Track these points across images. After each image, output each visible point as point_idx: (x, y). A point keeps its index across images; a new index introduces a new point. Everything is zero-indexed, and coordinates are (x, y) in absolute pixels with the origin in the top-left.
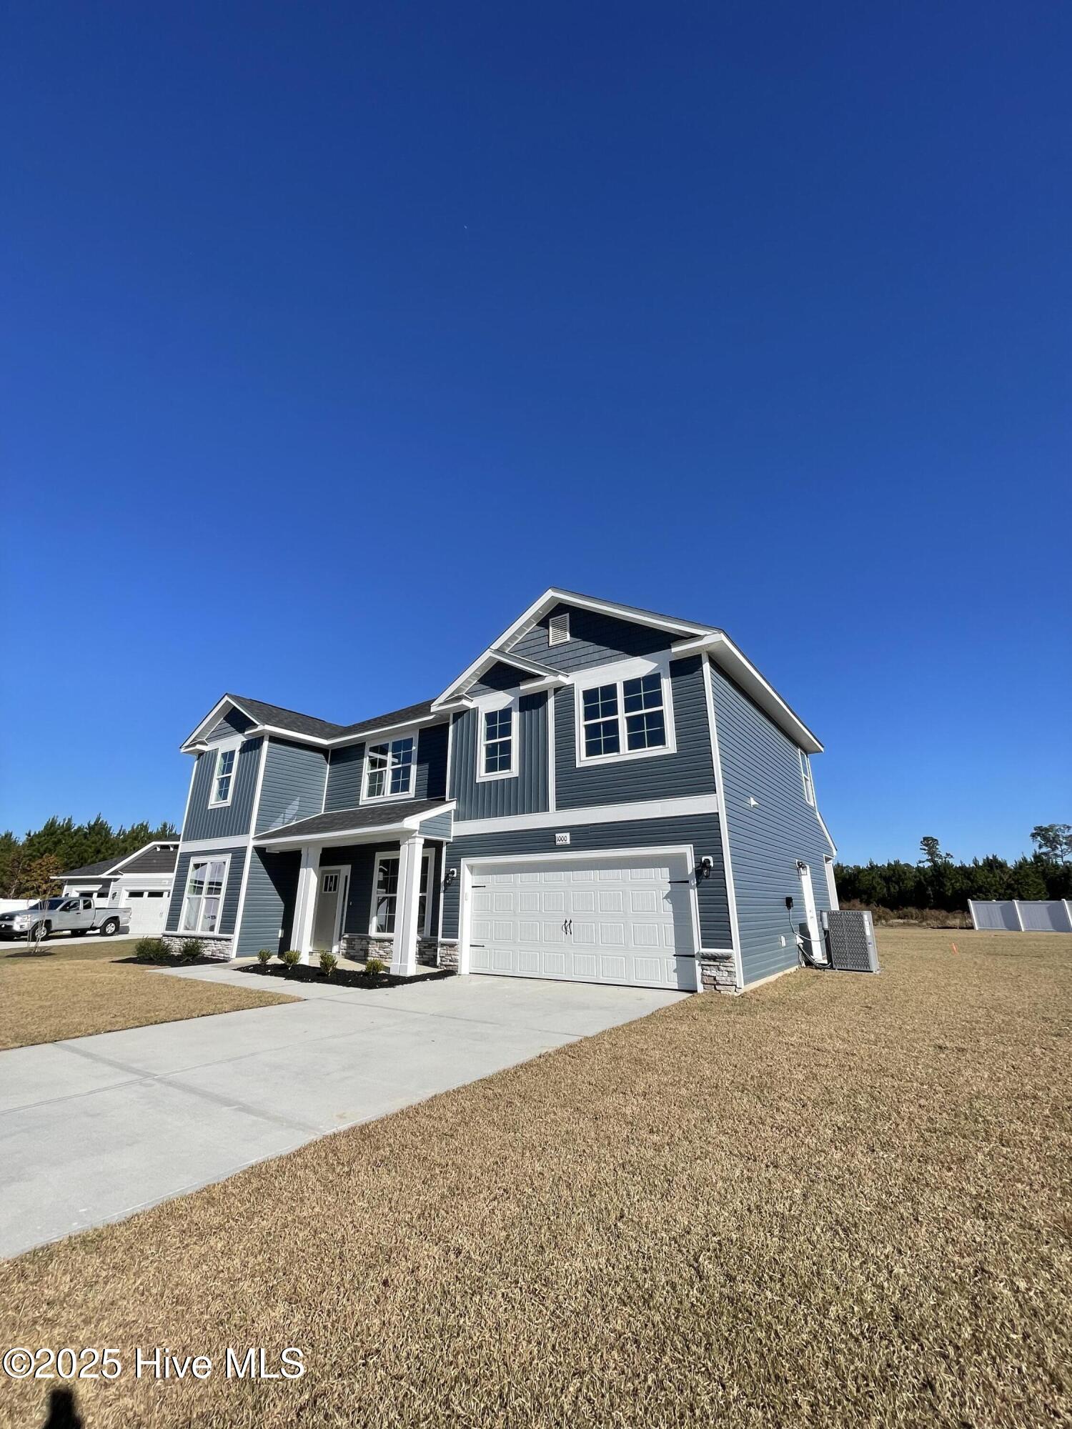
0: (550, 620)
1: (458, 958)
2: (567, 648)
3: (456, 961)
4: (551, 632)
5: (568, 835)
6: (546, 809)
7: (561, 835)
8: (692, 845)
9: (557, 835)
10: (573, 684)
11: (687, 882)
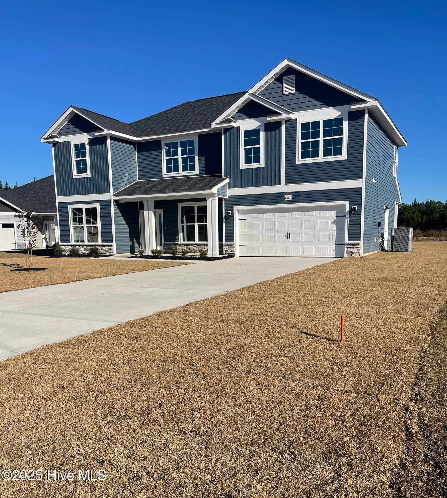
0: (284, 77)
1: (235, 250)
2: (293, 97)
3: (234, 251)
4: (284, 86)
5: (291, 196)
6: (280, 183)
7: (287, 196)
8: (349, 201)
9: (285, 196)
10: (296, 119)
11: (345, 216)
